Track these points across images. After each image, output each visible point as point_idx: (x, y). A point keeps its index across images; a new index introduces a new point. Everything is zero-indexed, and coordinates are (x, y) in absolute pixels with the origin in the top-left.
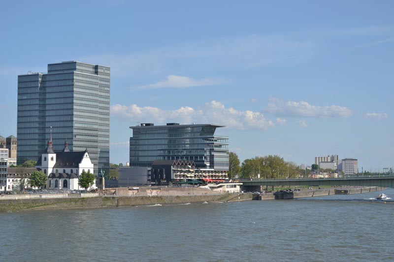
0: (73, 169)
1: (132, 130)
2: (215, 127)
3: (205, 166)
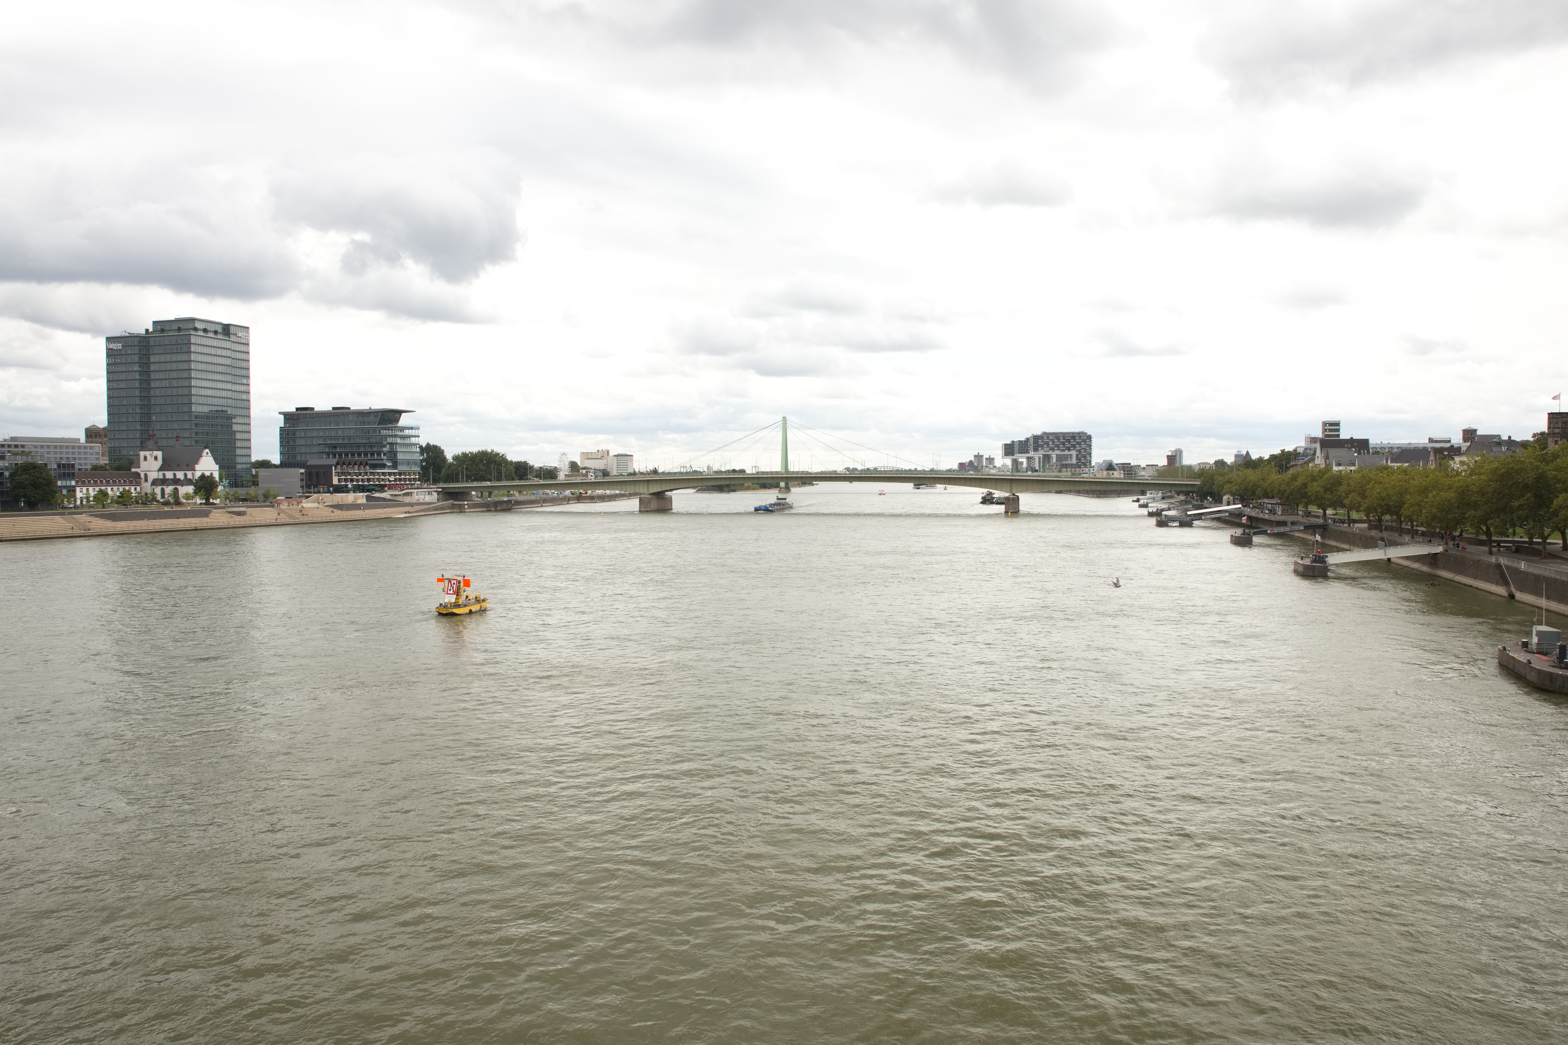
0: (188, 473)
1: (282, 416)
2: (400, 412)
3: (384, 466)
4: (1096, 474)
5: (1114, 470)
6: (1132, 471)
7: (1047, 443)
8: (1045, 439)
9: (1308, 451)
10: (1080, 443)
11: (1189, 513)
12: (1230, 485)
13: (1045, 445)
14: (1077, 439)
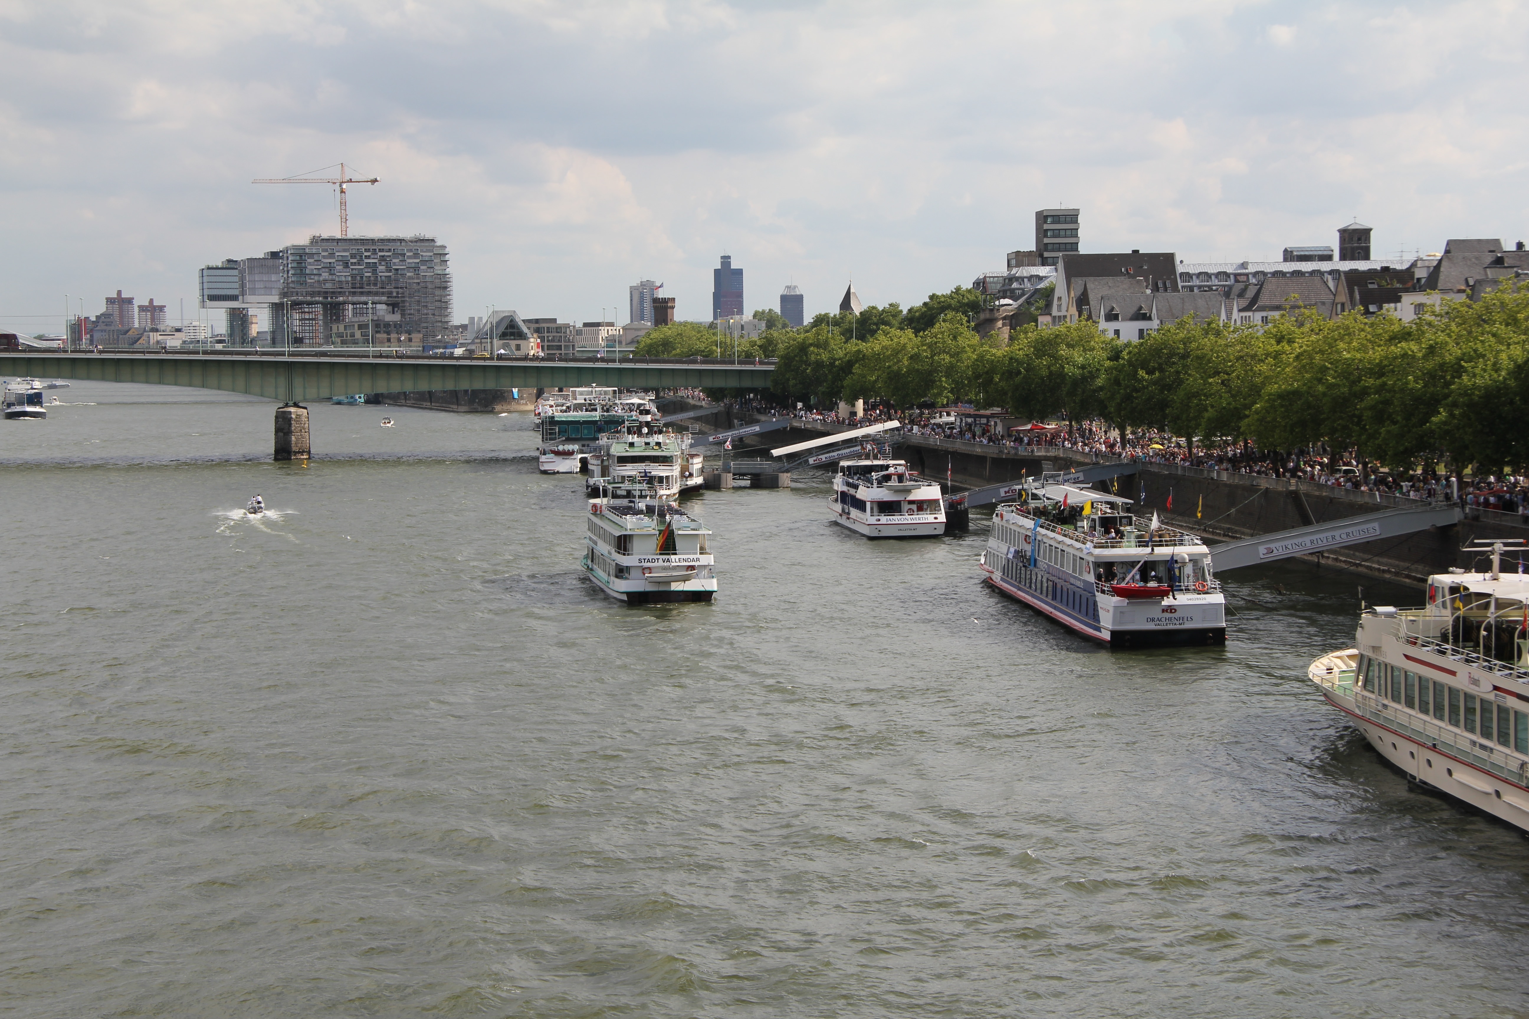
4: (473, 347)
5: (521, 336)
6: (560, 341)
7: (330, 268)
8: (324, 257)
9: (1015, 285)
10: (416, 269)
11: (776, 452)
12: (859, 371)
13: (325, 275)
14: (409, 257)
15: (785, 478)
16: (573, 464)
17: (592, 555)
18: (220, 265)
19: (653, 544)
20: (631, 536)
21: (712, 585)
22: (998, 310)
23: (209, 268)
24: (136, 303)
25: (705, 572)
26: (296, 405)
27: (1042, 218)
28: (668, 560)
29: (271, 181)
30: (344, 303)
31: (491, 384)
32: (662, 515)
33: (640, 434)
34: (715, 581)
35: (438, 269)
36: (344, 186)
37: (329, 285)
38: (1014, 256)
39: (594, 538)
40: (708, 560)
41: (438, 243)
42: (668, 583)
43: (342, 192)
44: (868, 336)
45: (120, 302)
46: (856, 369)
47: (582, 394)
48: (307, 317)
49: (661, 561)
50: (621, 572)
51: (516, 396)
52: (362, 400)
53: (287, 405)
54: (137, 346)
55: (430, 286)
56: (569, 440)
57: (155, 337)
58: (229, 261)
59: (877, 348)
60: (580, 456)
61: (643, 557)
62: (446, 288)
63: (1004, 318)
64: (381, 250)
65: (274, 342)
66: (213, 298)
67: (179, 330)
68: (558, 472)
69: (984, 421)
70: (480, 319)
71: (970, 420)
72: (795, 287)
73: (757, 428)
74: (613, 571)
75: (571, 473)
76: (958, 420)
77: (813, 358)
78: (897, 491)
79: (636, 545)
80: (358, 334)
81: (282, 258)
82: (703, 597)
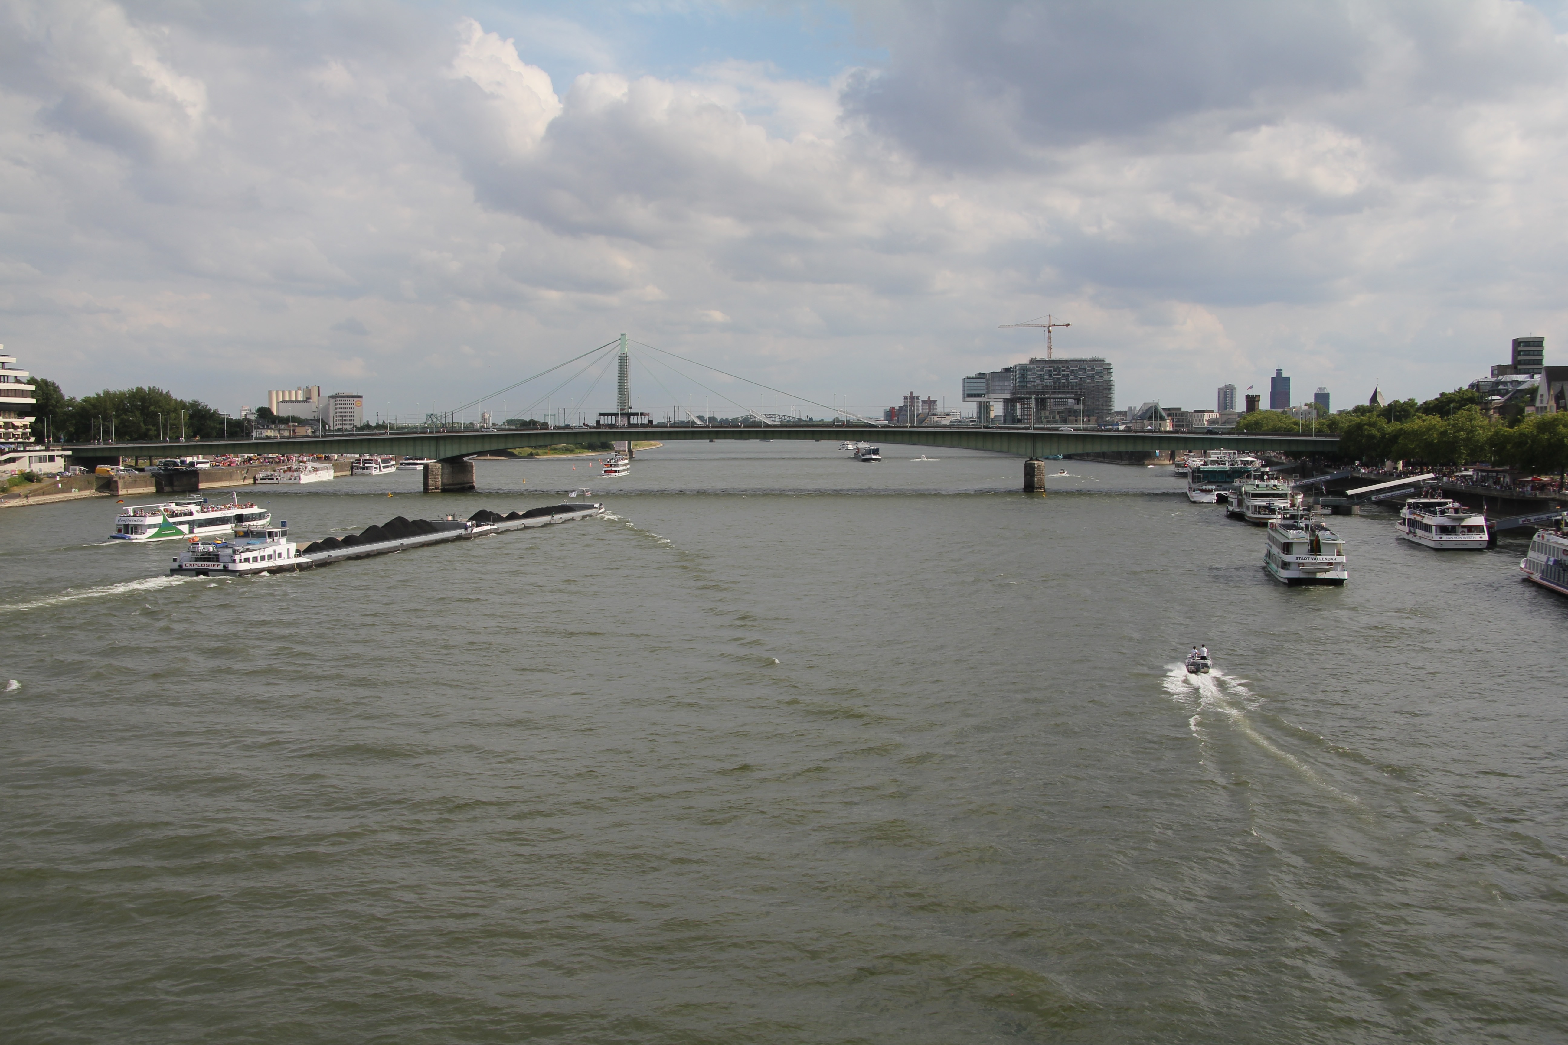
4: (1131, 425)
5: (1162, 418)
6: (1183, 421)
7: (1041, 378)
8: (1038, 371)
9: (1501, 387)
10: (1092, 377)
11: (1350, 492)
12: (1403, 442)
13: (1038, 382)
14: (1088, 371)
15: (1356, 509)
16: (1213, 498)
17: (1269, 554)
18: (974, 376)
19: (1307, 548)
20: (1292, 543)
21: (1345, 575)
22: (1491, 403)
23: (968, 378)
24: (921, 399)
25: (1340, 567)
26: (1037, 459)
27: (1517, 343)
28: (1315, 559)
29: (1009, 326)
30: (1048, 398)
31: (1139, 448)
32: (1313, 531)
33: (1262, 480)
34: (1346, 573)
35: (1106, 378)
36: (1050, 328)
37: (1040, 388)
38: (1496, 368)
39: (1271, 544)
40: (1344, 559)
41: (1106, 362)
42: (1315, 573)
43: (1049, 332)
44: (1403, 419)
45: (912, 399)
46: (1400, 440)
47: (1214, 454)
48: (1026, 406)
49: (1310, 559)
50: (1285, 565)
51: (1157, 455)
52: (1062, 457)
53: (1031, 459)
54: (924, 423)
55: (1101, 388)
56: (1210, 483)
57: (935, 419)
58: (980, 374)
59: (1416, 427)
60: (1216, 493)
61: (1298, 556)
62: (1110, 389)
63: (1495, 408)
64: (1071, 367)
65: (1005, 422)
66: (969, 396)
67: (948, 415)
68: (1203, 503)
69: (1494, 474)
70: (1135, 408)
71: (1484, 474)
72: (1325, 388)
73: (1329, 477)
74: (1280, 565)
75: (1210, 503)
76: (1476, 473)
77: (1366, 433)
78: (1454, 519)
79: (1295, 549)
80: (1057, 417)
81: (1013, 372)
82: (1338, 583)
